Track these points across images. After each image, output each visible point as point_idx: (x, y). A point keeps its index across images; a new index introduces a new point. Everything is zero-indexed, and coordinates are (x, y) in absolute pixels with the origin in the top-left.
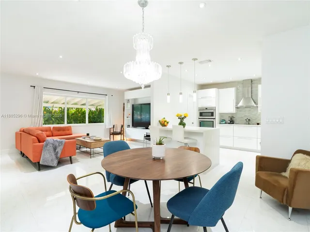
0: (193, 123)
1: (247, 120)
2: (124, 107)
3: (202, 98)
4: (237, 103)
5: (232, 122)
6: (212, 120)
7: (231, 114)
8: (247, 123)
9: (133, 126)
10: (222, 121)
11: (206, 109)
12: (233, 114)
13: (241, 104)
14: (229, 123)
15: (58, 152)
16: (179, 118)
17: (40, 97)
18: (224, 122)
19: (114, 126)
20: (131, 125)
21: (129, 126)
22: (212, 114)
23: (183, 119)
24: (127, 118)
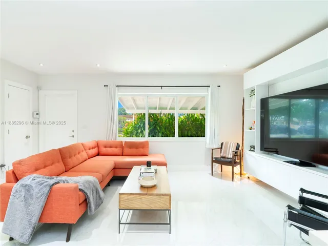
2: (244, 105)
19: (222, 145)
20: (258, 147)
24: (250, 129)
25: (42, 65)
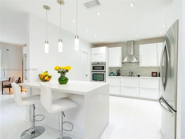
0: (87, 76)
1: (130, 73)
2: (23, 61)
3: (95, 54)
4: (123, 59)
5: (119, 74)
6: (103, 73)
7: (118, 68)
8: (131, 75)
10: (111, 74)
11: (98, 63)
12: (119, 68)
13: (126, 60)
14: (116, 75)
16: (59, 72)
18: (112, 75)
19: (10, 79)
22: (103, 68)
23: (64, 73)
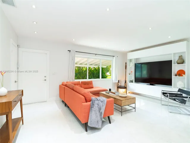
2: (126, 65)
9: (135, 81)
15: (101, 112)
17: (73, 59)
19: (119, 81)
20: (134, 81)
21: (132, 81)
24: (130, 74)
25: (36, 33)
